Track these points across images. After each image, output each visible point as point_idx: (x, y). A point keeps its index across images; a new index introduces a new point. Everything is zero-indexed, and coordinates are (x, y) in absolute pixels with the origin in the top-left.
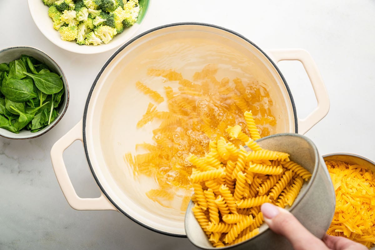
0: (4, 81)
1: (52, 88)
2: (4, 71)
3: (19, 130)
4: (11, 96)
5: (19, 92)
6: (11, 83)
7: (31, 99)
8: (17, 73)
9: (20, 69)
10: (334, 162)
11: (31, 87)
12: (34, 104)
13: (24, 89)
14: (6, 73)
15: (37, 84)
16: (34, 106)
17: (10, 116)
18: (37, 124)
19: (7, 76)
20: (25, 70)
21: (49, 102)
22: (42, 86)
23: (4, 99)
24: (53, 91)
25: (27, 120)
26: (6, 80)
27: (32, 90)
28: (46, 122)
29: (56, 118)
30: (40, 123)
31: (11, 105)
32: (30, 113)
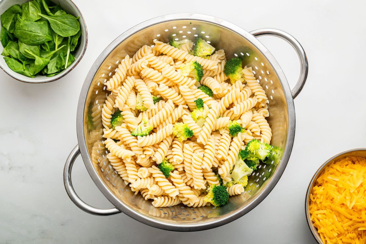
0: (17, 23)
1: (69, 30)
2: (17, 13)
3: (35, 74)
4: (26, 39)
5: (34, 35)
6: (26, 25)
7: (47, 42)
8: (31, 15)
9: (34, 11)
10: (355, 158)
11: (46, 29)
12: (50, 48)
13: (39, 32)
14: (18, 15)
15: (53, 26)
16: (49, 49)
17: (24, 60)
18: (53, 68)
19: (21, 18)
20: (40, 11)
21: (65, 45)
22: (58, 28)
23: (18, 42)
24: (70, 34)
25: (43, 63)
26: (19, 22)
27: (47, 32)
28: (63, 66)
29: (73, 62)
30: (57, 67)
31: (25, 48)
32: (45, 57)
